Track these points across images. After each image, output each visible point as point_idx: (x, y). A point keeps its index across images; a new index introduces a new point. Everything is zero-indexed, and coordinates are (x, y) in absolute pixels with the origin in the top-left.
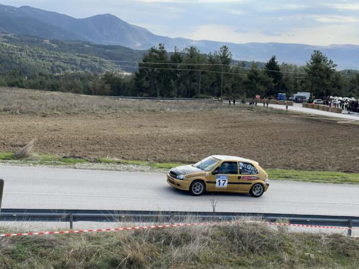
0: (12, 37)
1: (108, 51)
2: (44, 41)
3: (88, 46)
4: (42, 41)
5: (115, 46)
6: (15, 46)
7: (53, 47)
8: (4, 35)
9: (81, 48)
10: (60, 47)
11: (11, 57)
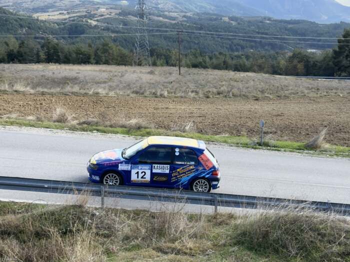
0: (191, 16)
1: (290, 26)
2: (223, 18)
3: (268, 22)
4: (221, 19)
5: (298, 20)
6: (195, 25)
7: (232, 24)
8: (183, 14)
9: (261, 24)
10: (239, 24)
11: (190, 37)
